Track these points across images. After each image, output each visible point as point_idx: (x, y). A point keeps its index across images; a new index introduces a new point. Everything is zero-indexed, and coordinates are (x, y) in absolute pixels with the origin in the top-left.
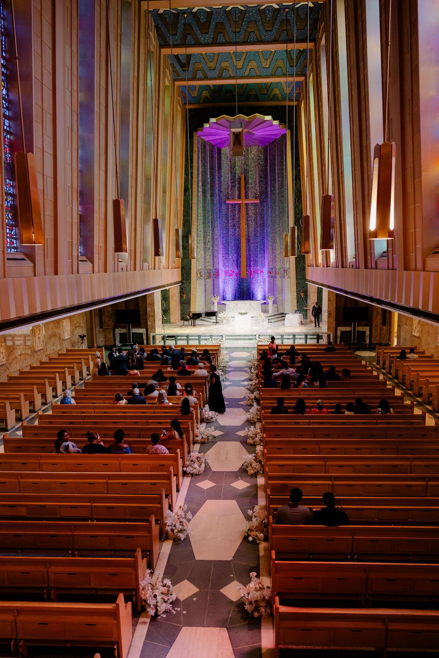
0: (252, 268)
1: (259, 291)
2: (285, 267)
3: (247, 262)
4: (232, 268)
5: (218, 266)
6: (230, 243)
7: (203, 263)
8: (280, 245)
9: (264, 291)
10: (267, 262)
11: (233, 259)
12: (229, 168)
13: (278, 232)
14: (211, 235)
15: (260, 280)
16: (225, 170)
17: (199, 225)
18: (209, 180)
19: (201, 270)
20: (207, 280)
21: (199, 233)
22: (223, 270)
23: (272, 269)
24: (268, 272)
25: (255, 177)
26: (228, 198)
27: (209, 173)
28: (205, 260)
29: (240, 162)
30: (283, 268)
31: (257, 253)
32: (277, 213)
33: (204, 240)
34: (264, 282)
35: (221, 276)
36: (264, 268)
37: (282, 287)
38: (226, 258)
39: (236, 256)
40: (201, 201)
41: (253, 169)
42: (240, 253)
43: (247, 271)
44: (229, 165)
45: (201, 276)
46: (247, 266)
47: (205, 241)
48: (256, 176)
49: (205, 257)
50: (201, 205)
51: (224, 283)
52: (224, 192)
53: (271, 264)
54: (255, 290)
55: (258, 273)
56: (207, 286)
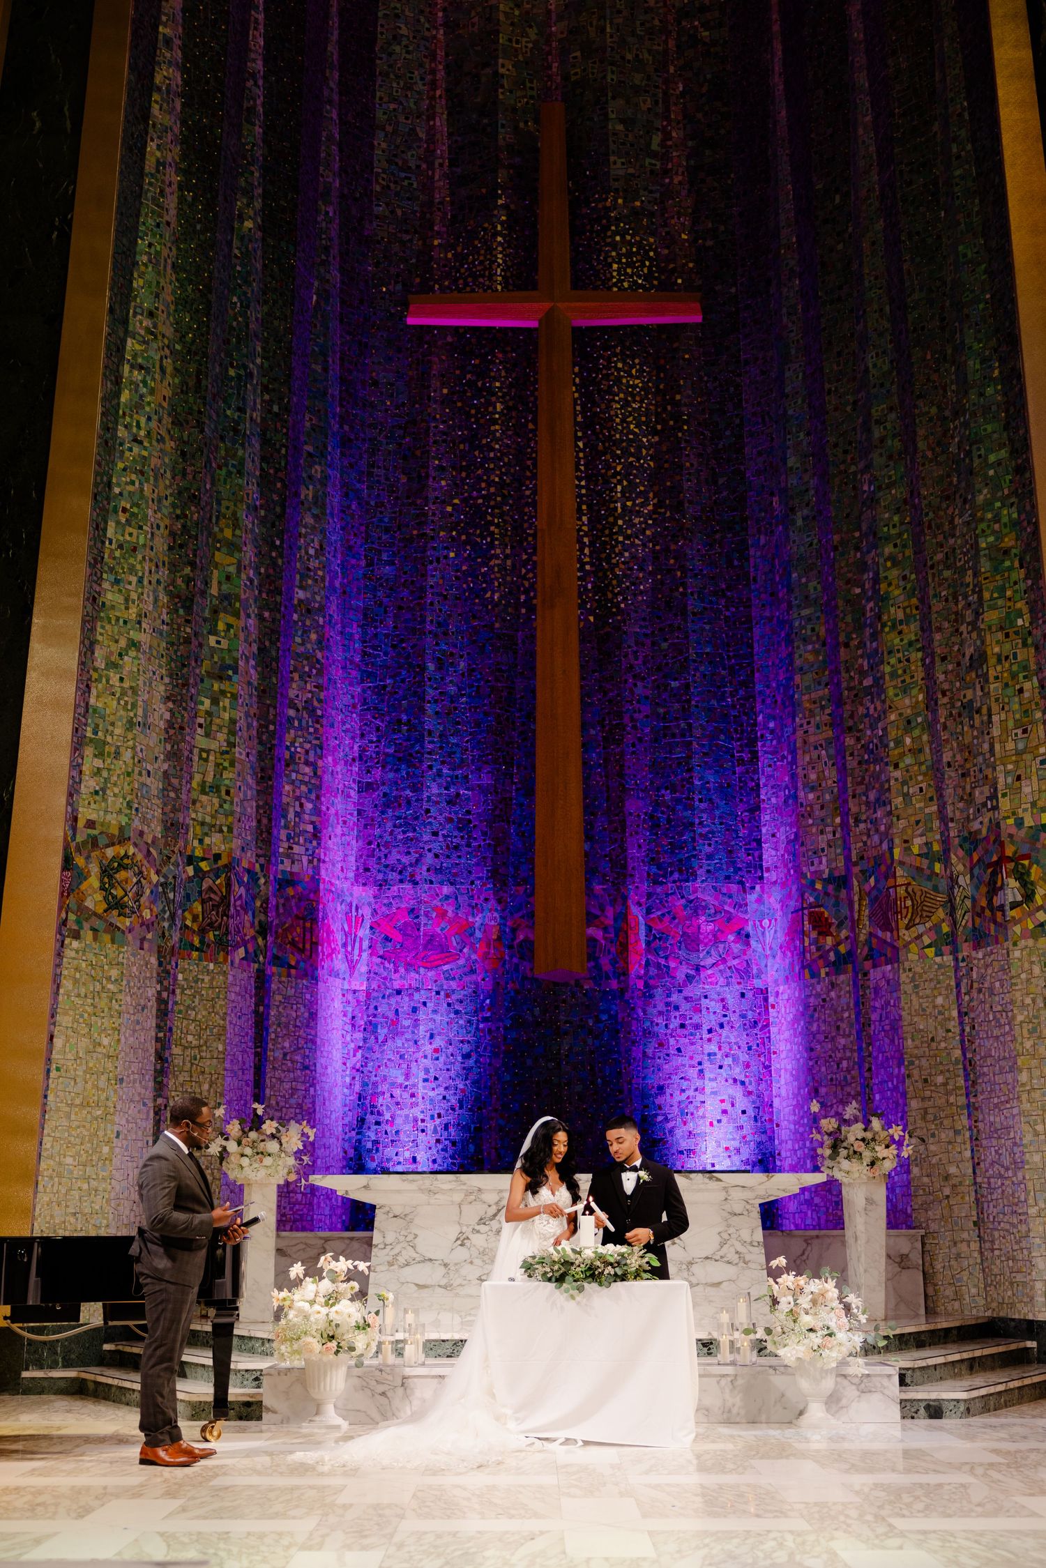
0: (637, 888)
1: (712, 1108)
2: (995, 826)
3: (589, 836)
4: (446, 890)
5: (316, 861)
6: (431, 667)
7: (155, 785)
8: (926, 628)
9: (763, 1109)
10: (782, 836)
11: (458, 812)
12: (441, 75)
13: (891, 522)
14: (249, 553)
15: (715, 1006)
16: (409, 87)
17: (138, 406)
18: (257, 94)
19: (122, 839)
20: (188, 969)
21: (123, 483)
22: (367, 912)
23: (842, 881)
24: (795, 931)
25: (656, 140)
26: (426, 288)
27: (257, 41)
28: (173, 756)
29: (533, 33)
30: (971, 841)
31: (679, 753)
32: (876, 363)
33: (174, 567)
34: (759, 1024)
35: (339, 963)
36: (752, 898)
37: (965, 1044)
38: (389, 803)
39: (486, 780)
40: (171, 217)
41: (638, 79)
42: (531, 754)
43: (591, 919)
44: (440, 53)
45: (116, 905)
46: (591, 873)
47: (188, 580)
48: (667, 136)
49: (176, 731)
50: (167, 251)
51: (371, 1028)
52: (396, 247)
53: (822, 841)
54: (673, 1099)
55: (692, 942)
56: (185, 1030)
